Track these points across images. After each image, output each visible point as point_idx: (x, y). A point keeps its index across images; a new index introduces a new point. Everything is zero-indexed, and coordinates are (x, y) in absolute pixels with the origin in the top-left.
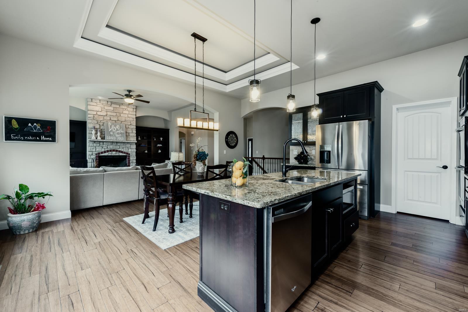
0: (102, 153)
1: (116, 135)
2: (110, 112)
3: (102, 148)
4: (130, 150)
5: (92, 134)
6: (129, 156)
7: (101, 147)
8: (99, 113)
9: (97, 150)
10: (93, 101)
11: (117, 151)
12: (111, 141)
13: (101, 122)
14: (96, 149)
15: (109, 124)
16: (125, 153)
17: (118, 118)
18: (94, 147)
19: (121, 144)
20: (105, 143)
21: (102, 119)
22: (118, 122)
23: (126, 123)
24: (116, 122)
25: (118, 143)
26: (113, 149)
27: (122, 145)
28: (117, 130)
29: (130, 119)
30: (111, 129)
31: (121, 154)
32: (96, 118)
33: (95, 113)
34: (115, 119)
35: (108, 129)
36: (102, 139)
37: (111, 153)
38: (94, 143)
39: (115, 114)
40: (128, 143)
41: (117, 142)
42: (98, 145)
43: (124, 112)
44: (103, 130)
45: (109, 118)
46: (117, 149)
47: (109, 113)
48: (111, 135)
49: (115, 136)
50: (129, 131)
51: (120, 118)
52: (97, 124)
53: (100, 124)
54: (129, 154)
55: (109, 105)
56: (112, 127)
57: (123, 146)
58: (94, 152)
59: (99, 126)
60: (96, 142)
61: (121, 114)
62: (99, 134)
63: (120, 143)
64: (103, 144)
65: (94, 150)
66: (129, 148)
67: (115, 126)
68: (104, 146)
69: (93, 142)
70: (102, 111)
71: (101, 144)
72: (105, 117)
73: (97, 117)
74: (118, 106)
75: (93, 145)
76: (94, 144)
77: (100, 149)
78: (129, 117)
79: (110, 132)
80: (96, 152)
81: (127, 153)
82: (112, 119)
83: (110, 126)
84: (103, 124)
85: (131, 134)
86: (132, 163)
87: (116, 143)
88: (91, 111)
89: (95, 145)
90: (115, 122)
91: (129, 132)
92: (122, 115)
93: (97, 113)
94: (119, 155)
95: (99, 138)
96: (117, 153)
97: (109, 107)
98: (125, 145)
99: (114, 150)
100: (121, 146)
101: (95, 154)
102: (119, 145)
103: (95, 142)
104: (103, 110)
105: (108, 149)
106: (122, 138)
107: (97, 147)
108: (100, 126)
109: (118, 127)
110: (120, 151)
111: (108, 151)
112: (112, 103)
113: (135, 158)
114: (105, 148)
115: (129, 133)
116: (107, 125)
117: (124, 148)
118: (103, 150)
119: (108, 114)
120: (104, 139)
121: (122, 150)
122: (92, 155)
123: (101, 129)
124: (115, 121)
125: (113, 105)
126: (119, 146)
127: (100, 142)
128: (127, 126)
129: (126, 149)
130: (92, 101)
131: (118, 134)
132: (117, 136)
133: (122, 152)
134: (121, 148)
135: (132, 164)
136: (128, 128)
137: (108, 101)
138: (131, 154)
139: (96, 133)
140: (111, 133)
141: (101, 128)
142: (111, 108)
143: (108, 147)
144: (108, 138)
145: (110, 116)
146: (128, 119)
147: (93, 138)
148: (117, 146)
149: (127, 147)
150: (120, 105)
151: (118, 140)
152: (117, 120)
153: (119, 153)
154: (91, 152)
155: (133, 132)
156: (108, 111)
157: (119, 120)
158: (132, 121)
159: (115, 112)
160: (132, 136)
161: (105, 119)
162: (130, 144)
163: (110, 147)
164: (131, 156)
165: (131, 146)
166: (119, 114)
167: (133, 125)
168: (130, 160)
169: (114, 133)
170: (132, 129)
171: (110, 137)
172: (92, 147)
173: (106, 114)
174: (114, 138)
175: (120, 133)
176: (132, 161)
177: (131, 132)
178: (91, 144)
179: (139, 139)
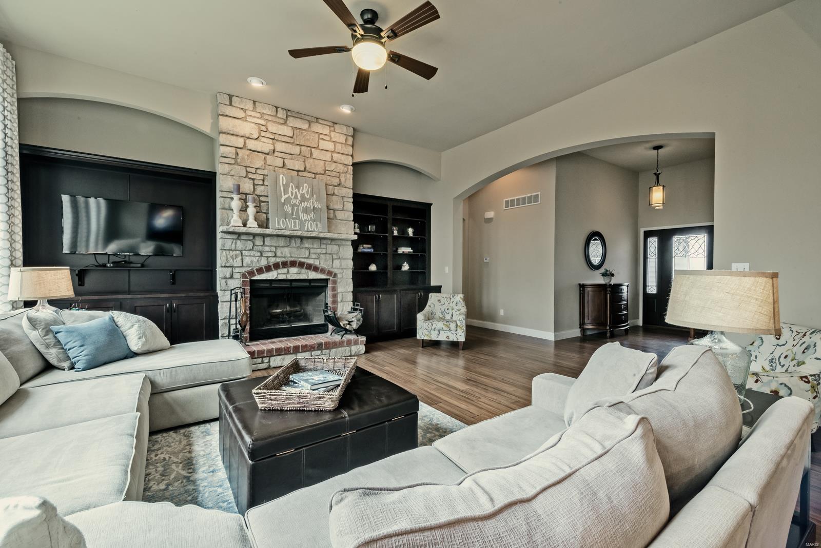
0: (260, 271)
1: (301, 215)
2: (284, 144)
3: (261, 255)
4: (337, 263)
5: (232, 210)
6: (335, 282)
7: (259, 254)
8: (251, 144)
9: (247, 260)
10: (233, 104)
11: (301, 265)
12: (287, 233)
13: (259, 171)
14: (242, 259)
15: (282, 179)
16: (323, 271)
17: (304, 161)
18: (238, 252)
19: (313, 244)
20: (268, 240)
21: (259, 163)
22: (305, 174)
23: (327, 179)
24: (301, 173)
25: (305, 241)
26: (292, 259)
27: (315, 247)
28: (304, 199)
29: (337, 166)
30: (286, 196)
31: (313, 275)
32: (243, 158)
33: (240, 142)
34: (298, 165)
35: (277, 196)
36: (260, 226)
37: (285, 270)
38: (238, 239)
39: (298, 148)
40: (332, 239)
41: (302, 238)
42: (249, 245)
43: (323, 144)
44: (262, 199)
45: (279, 162)
46: (302, 260)
47: (279, 146)
48: (285, 215)
49: (298, 218)
50: (336, 204)
51: (309, 163)
52: (247, 180)
53: (253, 180)
54: (335, 275)
55: (282, 121)
56: (290, 189)
57: (319, 251)
58: (237, 270)
59: (252, 186)
60: (243, 237)
61: (312, 150)
62: (251, 210)
63: (310, 240)
64: (264, 242)
65: (238, 262)
66: (335, 257)
67: (298, 187)
68: (267, 249)
69: (235, 237)
70: (260, 138)
71: (258, 241)
72: (268, 156)
73: (245, 157)
74: (306, 126)
75: (233, 245)
76: (238, 242)
77: (255, 259)
78: (335, 159)
79: (284, 204)
80: (243, 270)
81: (330, 273)
82: (290, 164)
83: (284, 186)
84: (263, 181)
85: (340, 215)
86: (341, 302)
87: (299, 240)
88: (229, 137)
89: (240, 245)
90: (298, 175)
91: (336, 207)
92: (316, 153)
93: (245, 143)
94: (307, 278)
95: (252, 225)
96: (304, 271)
97: (280, 126)
98: (323, 246)
99: (293, 264)
100: (314, 250)
101: (238, 276)
102: (307, 246)
103: (239, 234)
104: (263, 134)
105: (278, 260)
106: (317, 225)
107: (247, 253)
108: (254, 185)
109: (305, 191)
110: (309, 267)
111: (277, 266)
112: (289, 113)
113: (351, 288)
114: (270, 254)
115: (334, 210)
116: (276, 182)
117: (322, 255)
118: (264, 263)
119: (276, 150)
120: (267, 227)
121: (317, 263)
122: (232, 277)
123: (259, 196)
124: (298, 171)
125: (292, 122)
126: (309, 249)
127: (254, 235)
128: (331, 187)
129: (326, 259)
130: (231, 104)
131: (306, 210)
132: (304, 217)
133: (316, 269)
134: (313, 256)
135: (342, 303)
136: (333, 194)
137: (277, 108)
138: (339, 276)
139: (244, 209)
140: (288, 209)
141: (258, 192)
142: (287, 131)
143: (279, 254)
144: (278, 225)
146: (333, 166)
147: (236, 221)
148: (303, 250)
149: (330, 254)
150: (310, 122)
151: (306, 229)
152: (303, 169)
153: (307, 270)
154: (230, 269)
155: (345, 209)
156: (277, 137)
157: (307, 168)
158: (343, 175)
159: (298, 143)
160: (344, 219)
161: (268, 163)
162: (336, 245)
163: (284, 254)
164: (339, 280)
165: (340, 250)
166: (309, 148)
167: (345, 187)
168: (338, 293)
169: (296, 208)
170: (342, 199)
171: (283, 221)
172: (232, 253)
173: (272, 148)
174: (295, 223)
175: (312, 207)
176: (342, 295)
177: (341, 207)
178: (229, 242)
179: (357, 230)
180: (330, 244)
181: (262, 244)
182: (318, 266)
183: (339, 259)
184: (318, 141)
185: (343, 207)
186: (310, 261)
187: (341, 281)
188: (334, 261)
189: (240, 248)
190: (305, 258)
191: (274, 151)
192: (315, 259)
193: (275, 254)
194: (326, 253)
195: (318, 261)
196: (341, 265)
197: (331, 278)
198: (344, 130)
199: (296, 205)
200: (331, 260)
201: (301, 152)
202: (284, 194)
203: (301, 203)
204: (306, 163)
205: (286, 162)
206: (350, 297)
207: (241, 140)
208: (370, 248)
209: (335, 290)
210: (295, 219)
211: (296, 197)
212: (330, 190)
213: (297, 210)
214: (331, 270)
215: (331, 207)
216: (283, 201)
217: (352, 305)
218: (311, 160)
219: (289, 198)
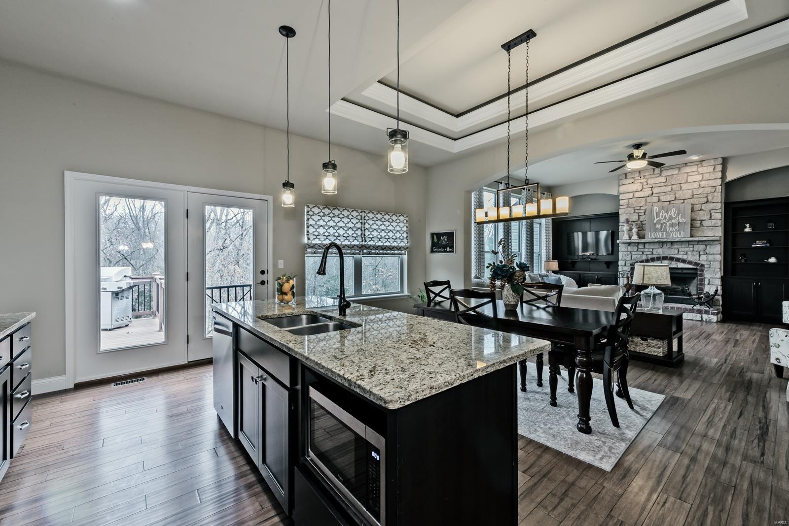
0: (642, 262)
1: (668, 228)
2: (659, 188)
3: (643, 253)
4: (703, 257)
5: (624, 231)
6: (702, 271)
7: (641, 253)
8: (637, 195)
9: (634, 257)
10: (627, 177)
11: (672, 259)
12: (656, 240)
13: (642, 208)
14: (631, 256)
15: (656, 209)
16: (690, 263)
17: (675, 194)
19: (681, 245)
20: (647, 246)
21: (642, 203)
22: (675, 202)
23: (694, 201)
24: (671, 202)
25: (674, 244)
26: (665, 255)
27: (684, 248)
28: (671, 218)
29: (705, 190)
31: (681, 265)
32: (632, 203)
33: (631, 195)
34: (670, 197)
35: (652, 219)
36: (640, 238)
38: (629, 246)
40: (698, 242)
41: (672, 243)
42: (636, 248)
43: (690, 179)
44: (643, 223)
45: (656, 199)
46: (673, 256)
47: (655, 190)
48: (656, 230)
49: (665, 230)
50: (702, 216)
51: (680, 195)
52: (635, 214)
53: (638, 213)
54: (702, 266)
55: (657, 175)
56: (661, 214)
57: (686, 249)
58: (628, 262)
59: (637, 217)
60: (632, 245)
61: (682, 185)
62: (635, 230)
63: (679, 243)
64: (644, 246)
65: (629, 258)
66: (701, 253)
67: (667, 212)
68: (646, 250)
69: (627, 245)
70: (643, 189)
71: (641, 246)
72: (648, 198)
73: (634, 203)
74: (676, 172)
75: (626, 249)
76: (629, 247)
77: (639, 256)
78: (702, 186)
79: (656, 224)
80: (631, 262)
81: (696, 264)
82: (663, 198)
83: (657, 213)
84: (645, 212)
85: (705, 223)
86: (709, 284)
87: (670, 244)
88: (625, 195)
89: (630, 248)
90: (669, 204)
91: (702, 218)
92: (684, 186)
94: (676, 267)
95: (636, 238)
96: (673, 263)
97: (656, 179)
98: (691, 246)
99: (665, 258)
100: (683, 250)
101: (629, 265)
102: (676, 246)
103: (629, 244)
104: (644, 187)
105: (654, 256)
106: (680, 233)
107: (634, 253)
108: (639, 216)
109: (672, 213)
110: (678, 260)
111: (653, 260)
112: (663, 169)
113: (719, 275)
114: (648, 253)
115: (701, 221)
116: (651, 211)
118: (644, 258)
119: (655, 192)
120: (644, 239)
121: (685, 257)
122: (625, 265)
123: (641, 222)
124: (669, 201)
125: (665, 173)
126: (678, 248)
127: (638, 243)
128: (699, 205)
129: (693, 255)
131: (672, 225)
132: (669, 229)
133: (684, 261)
134: (682, 253)
135: (709, 286)
136: (701, 210)
137: (654, 169)
138: (706, 266)
139: (631, 230)
140: (658, 226)
141: (641, 220)
142: (662, 179)
143: (654, 252)
144: (650, 236)
145: (658, 195)
147: (626, 237)
148: (673, 250)
149: (696, 251)
150: (679, 169)
151: (671, 237)
152: (673, 199)
153: (676, 262)
154: (624, 261)
155: (712, 218)
156: (654, 186)
157: (677, 198)
158: (711, 194)
159: (670, 184)
160: (710, 226)
161: (648, 202)
162: (703, 245)
164: (705, 269)
165: (707, 248)
166: (679, 185)
167: (715, 202)
168: (705, 278)
169: (664, 225)
170: (710, 212)
171: (654, 234)
172: (625, 253)
173: (651, 192)
174: (663, 234)
175: (677, 223)
176: (709, 280)
177: (709, 218)
178: (624, 248)
179: (747, 230)
180: (697, 244)
182: (686, 260)
183: (706, 254)
184: (687, 178)
185: (711, 217)
186: (679, 256)
187: (708, 270)
188: (701, 256)
189: (630, 251)
190: (674, 254)
191: (652, 194)
192: (683, 255)
193: (652, 253)
194: (694, 251)
196: (707, 259)
197: (698, 268)
198: (712, 162)
199: (664, 223)
200: (698, 255)
201: (672, 189)
202: (657, 218)
203: (669, 221)
204: (676, 195)
205: (661, 198)
206: (718, 282)
207: (632, 194)
208: (765, 244)
209: (702, 276)
210: (663, 231)
211: (665, 218)
212: (697, 207)
213: (665, 226)
214: (699, 262)
215: (698, 218)
216: (655, 222)
217: (720, 288)
218: (680, 192)
219: (660, 220)
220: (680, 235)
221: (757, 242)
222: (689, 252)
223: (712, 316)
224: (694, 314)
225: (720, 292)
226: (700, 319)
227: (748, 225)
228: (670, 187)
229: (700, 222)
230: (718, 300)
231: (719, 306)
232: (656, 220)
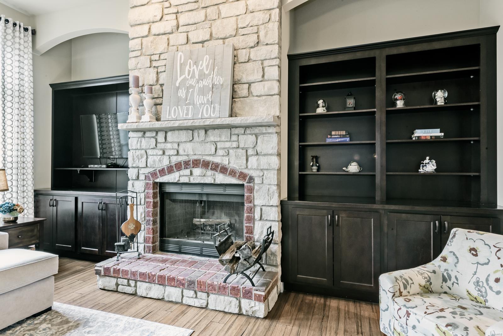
0: (162, 172)
1: (196, 98)
2: (188, 14)
3: (164, 153)
4: (253, 161)
6: (251, 190)
7: (161, 152)
8: (157, 28)
9: (150, 160)
11: (206, 165)
13: (162, 57)
14: (147, 159)
16: (233, 173)
18: (143, 152)
19: (220, 136)
21: (161, 46)
22: (210, 43)
23: (239, 41)
25: (210, 132)
26: (195, 157)
27: (223, 140)
28: (202, 76)
30: (183, 77)
31: (221, 178)
32: (147, 47)
33: (144, 30)
34: (202, 35)
37: (187, 172)
38: (143, 136)
39: (203, 12)
40: (246, 127)
41: (206, 130)
45: (182, 38)
46: (208, 158)
47: (183, 19)
48: (178, 102)
49: (192, 102)
51: (216, 26)
52: (152, 69)
53: (157, 67)
54: (251, 179)
56: (188, 67)
57: (228, 145)
58: (142, 171)
59: (155, 75)
60: (148, 134)
61: (221, 7)
62: (147, 102)
63: (216, 131)
64: (166, 138)
65: (142, 162)
66: (250, 152)
67: (196, 63)
68: (169, 146)
69: (140, 134)
70: (165, 17)
71: (161, 138)
72: (171, 36)
73: (150, 45)
75: (139, 144)
76: (143, 139)
77: (158, 159)
78: (250, 8)
80: (147, 171)
81: (243, 176)
82: (194, 36)
83: (181, 65)
85: (257, 89)
86: (261, 219)
87: (202, 132)
89: (145, 143)
91: (251, 78)
93: (149, 29)
94: (213, 182)
95: (146, 118)
96: (210, 173)
98: (234, 138)
99: (196, 163)
102: (212, 138)
104: (166, 11)
106: (214, 108)
107: (150, 152)
109: (204, 65)
110: (216, 167)
111: (179, 167)
115: (250, 84)
116: (173, 63)
118: (165, 162)
119: (181, 23)
121: (225, 161)
124: (202, 42)
126: (215, 143)
129: (237, 157)
131: (203, 91)
132: (199, 100)
133: (224, 170)
134: (221, 152)
135: (261, 222)
138: (257, 181)
140: (182, 93)
143: (181, 152)
145: (185, 28)
146: (248, 19)
148: (208, 145)
149: (243, 149)
151: (200, 116)
152: (208, 37)
153: (213, 172)
154: (137, 169)
155: (266, 77)
156: (180, 9)
157: (214, 35)
158: (262, 27)
159: (203, 5)
160: (263, 94)
161: (171, 44)
162: (252, 134)
163: (186, 151)
164: (256, 187)
165: (258, 141)
166: (216, 7)
167: (267, 44)
168: (254, 206)
169: (191, 91)
170: (262, 64)
171: (175, 110)
172: (138, 153)
173: (174, 23)
174: (188, 110)
175: (211, 86)
176: (261, 209)
177: (260, 78)
178: (135, 140)
179: (321, 110)
180: (244, 134)
181: (164, 140)
182: (227, 166)
183: (257, 154)
185: (263, 76)
186: (217, 160)
187: (260, 188)
188: (250, 159)
189: (144, 147)
190: (210, 155)
191: (178, 27)
192: (223, 156)
193: (178, 151)
194: (238, 147)
195: (227, 159)
196: (259, 165)
197: (246, 184)
199: (191, 86)
200: (245, 158)
201: (206, 16)
202: (180, 77)
203: (198, 82)
204: (213, 28)
205: (190, 35)
206: (274, 214)
207: (146, 27)
208: (344, 136)
209: (251, 202)
210: (189, 104)
211: (193, 77)
212: (243, 55)
213: (193, 92)
214: (245, 171)
215: (244, 80)
216: (177, 85)
217: (276, 227)
218: (218, 22)
219: (185, 79)
220: (214, 112)
221: (333, 133)
222: (231, 151)
223: (257, 303)
224: (226, 298)
225: (278, 237)
226: (236, 311)
227: (320, 102)
228: (204, 11)
229: (248, 85)
230: (273, 254)
231: (276, 266)
232: (179, 80)
